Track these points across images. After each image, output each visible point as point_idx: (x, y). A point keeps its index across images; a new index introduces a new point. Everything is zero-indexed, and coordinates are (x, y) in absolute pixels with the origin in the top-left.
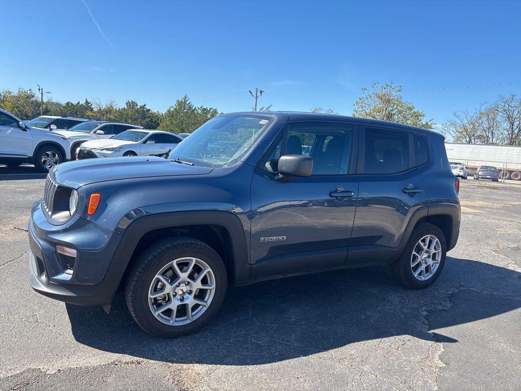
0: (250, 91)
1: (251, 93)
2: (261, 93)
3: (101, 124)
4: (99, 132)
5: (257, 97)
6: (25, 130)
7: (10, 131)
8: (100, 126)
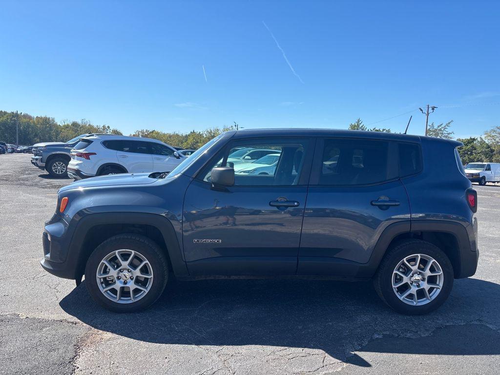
0: (420, 109)
1: (421, 110)
2: (433, 109)
3: (250, 150)
4: (246, 157)
5: (428, 114)
6: (179, 158)
7: (167, 159)
8: (249, 152)
